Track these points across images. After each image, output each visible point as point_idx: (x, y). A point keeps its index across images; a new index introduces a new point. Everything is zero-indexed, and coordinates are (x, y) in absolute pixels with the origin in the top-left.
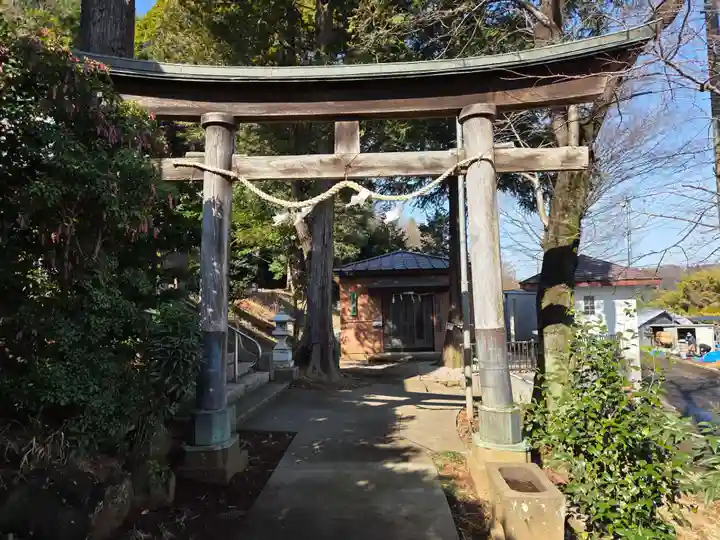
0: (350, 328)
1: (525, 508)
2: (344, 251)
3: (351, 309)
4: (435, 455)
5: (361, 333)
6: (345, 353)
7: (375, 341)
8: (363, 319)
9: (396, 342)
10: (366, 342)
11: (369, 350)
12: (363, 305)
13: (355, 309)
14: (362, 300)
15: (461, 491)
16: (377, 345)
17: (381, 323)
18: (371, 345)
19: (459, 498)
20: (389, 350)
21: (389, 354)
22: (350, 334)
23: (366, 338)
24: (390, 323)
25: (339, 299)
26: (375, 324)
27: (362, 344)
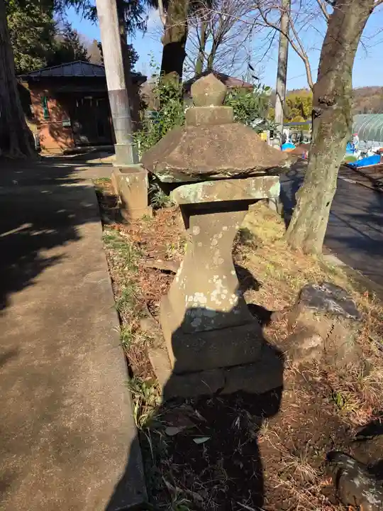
0: (44, 127)
1: (128, 180)
2: (32, 63)
3: (44, 111)
4: (93, 181)
5: (55, 132)
6: (44, 149)
7: (67, 138)
8: (55, 120)
9: (83, 138)
10: (60, 138)
11: (63, 145)
12: (53, 108)
13: (47, 112)
14: (51, 104)
15: (105, 191)
16: (69, 141)
17: (69, 124)
18: (64, 141)
19: (104, 195)
20: (79, 146)
21: (79, 148)
22: (45, 132)
23: (59, 135)
24: (77, 124)
25: (31, 104)
26: (65, 124)
27: (56, 140)
